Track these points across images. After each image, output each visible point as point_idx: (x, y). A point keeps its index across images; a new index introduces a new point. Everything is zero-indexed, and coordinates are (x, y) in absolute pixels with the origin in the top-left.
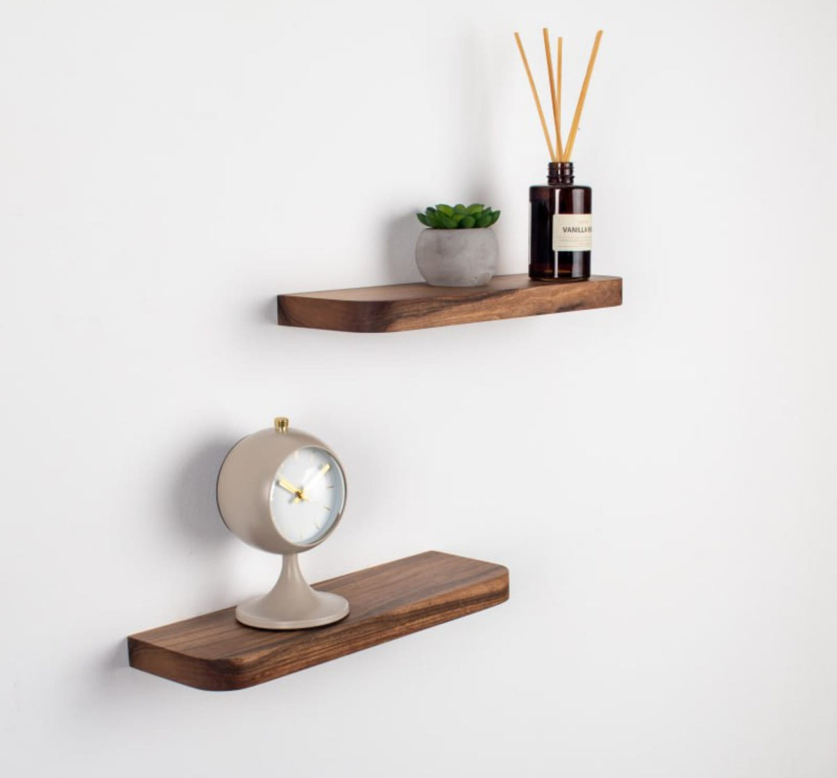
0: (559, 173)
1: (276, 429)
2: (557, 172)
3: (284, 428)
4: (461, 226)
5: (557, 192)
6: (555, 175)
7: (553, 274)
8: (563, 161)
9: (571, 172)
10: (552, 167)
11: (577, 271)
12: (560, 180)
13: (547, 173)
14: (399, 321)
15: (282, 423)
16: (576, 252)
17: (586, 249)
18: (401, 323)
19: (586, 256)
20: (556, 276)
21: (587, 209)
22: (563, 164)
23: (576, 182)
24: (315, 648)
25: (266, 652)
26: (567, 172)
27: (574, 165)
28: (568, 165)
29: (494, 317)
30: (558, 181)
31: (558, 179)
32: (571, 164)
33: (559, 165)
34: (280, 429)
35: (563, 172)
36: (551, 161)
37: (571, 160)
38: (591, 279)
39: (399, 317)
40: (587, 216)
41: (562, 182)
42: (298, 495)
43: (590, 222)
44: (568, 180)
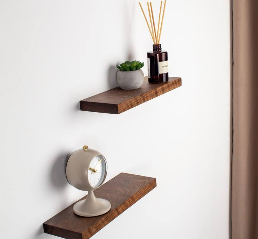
3: (87, 149)
5: (158, 55)
6: (155, 49)
7: (157, 81)
9: (160, 47)
11: (164, 80)
13: (152, 48)
17: (167, 72)
19: (167, 74)
21: (166, 59)
23: (162, 51)
26: (159, 48)
27: (161, 45)
28: (159, 45)
30: (157, 51)
34: (85, 150)
35: (158, 48)
36: (154, 44)
37: (160, 43)
40: (166, 61)
42: (94, 171)
43: (167, 63)
44: (160, 50)
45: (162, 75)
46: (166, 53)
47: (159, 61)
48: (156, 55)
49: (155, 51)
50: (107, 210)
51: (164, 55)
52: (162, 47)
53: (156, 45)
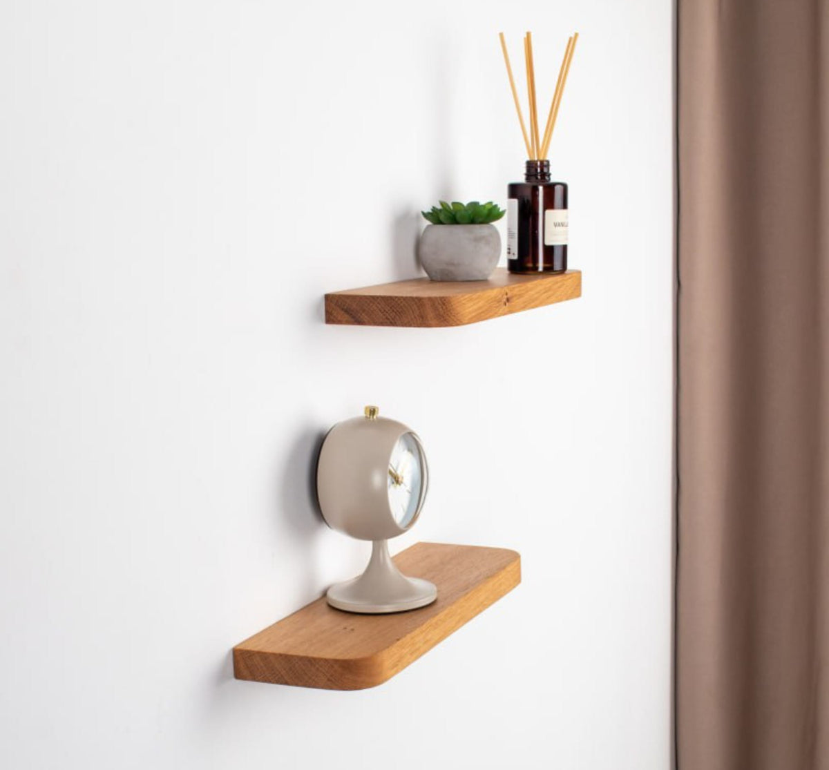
0: (539, 170)
1: (366, 417)
2: (536, 170)
3: (375, 417)
5: (541, 188)
6: (533, 173)
8: (541, 158)
9: (548, 170)
10: (531, 165)
11: (557, 265)
12: (539, 177)
13: (524, 171)
15: (373, 411)
16: (558, 246)
17: (563, 243)
19: (565, 248)
21: (565, 206)
22: (542, 162)
23: (553, 179)
26: (545, 170)
27: (551, 163)
28: (545, 163)
30: (537, 178)
31: (536, 176)
32: (548, 162)
33: (539, 163)
34: (371, 417)
35: (542, 170)
36: (528, 159)
37: (547, 158)
40: (564, 211)
41: (542, 178)
42: (397, 480)
43: (567, 217)
44: (547, 178)
45: (549, 250)
46: (565, 187)
47: (545, 208)
48: (535, 189)
49: (533, 179)
51: (558, 189)
52: (551, 170)
53: (536, 164)
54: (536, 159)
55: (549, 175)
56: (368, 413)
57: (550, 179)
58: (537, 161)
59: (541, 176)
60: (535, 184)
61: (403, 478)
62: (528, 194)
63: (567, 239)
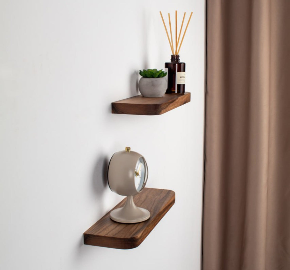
1: (126, 151)
2: (175, 58)
3: (129, 151)
4: (159, 77)
5: (177, 64)
7: (175, 92)
8: (177, 54)
9: (179, 58)
10: (173, 57)
11: (181, 91)
12: (176, 61)
13: (171, 58)
14: (162, 110)
15: (128, 149)
16: (182, 84)
17: (183, 83)
18: (163, 111)
19: (184, 85)
20: (176, 92)
22: (177, 55)
23: (181, 61)
24: (149, 228)
25: (142, 232)
27: (180, 56)
28: (178, 56)
29: (175, 107)
30: (175, 61)
31: (175, 60)
32: (179, 55)
33: (176, 56)
35: (177, 58)
36: (172, 54)
37: (179, 54)
38: (185, 93)
39: (162, 109)
40: (184, 72)
42: (137, 174)
43: (185, 75)
44: (178, 61)
45: (179, 86)
46: (184, 64)
47: (178, 71)
48: (175, 65)
49: (174, 61)
50: (148, 217)
51: (182, 65)
52: (180, 58)
53: (175, 56)
54: (174, 54)
55: (179, 60)
56: (127, 149)
57: (179, 61)
58: (175, 55)
59: (177, 60)
60: (175, 63)
61: (139, 173)
62: (172, 66)
63: (185, 82)
